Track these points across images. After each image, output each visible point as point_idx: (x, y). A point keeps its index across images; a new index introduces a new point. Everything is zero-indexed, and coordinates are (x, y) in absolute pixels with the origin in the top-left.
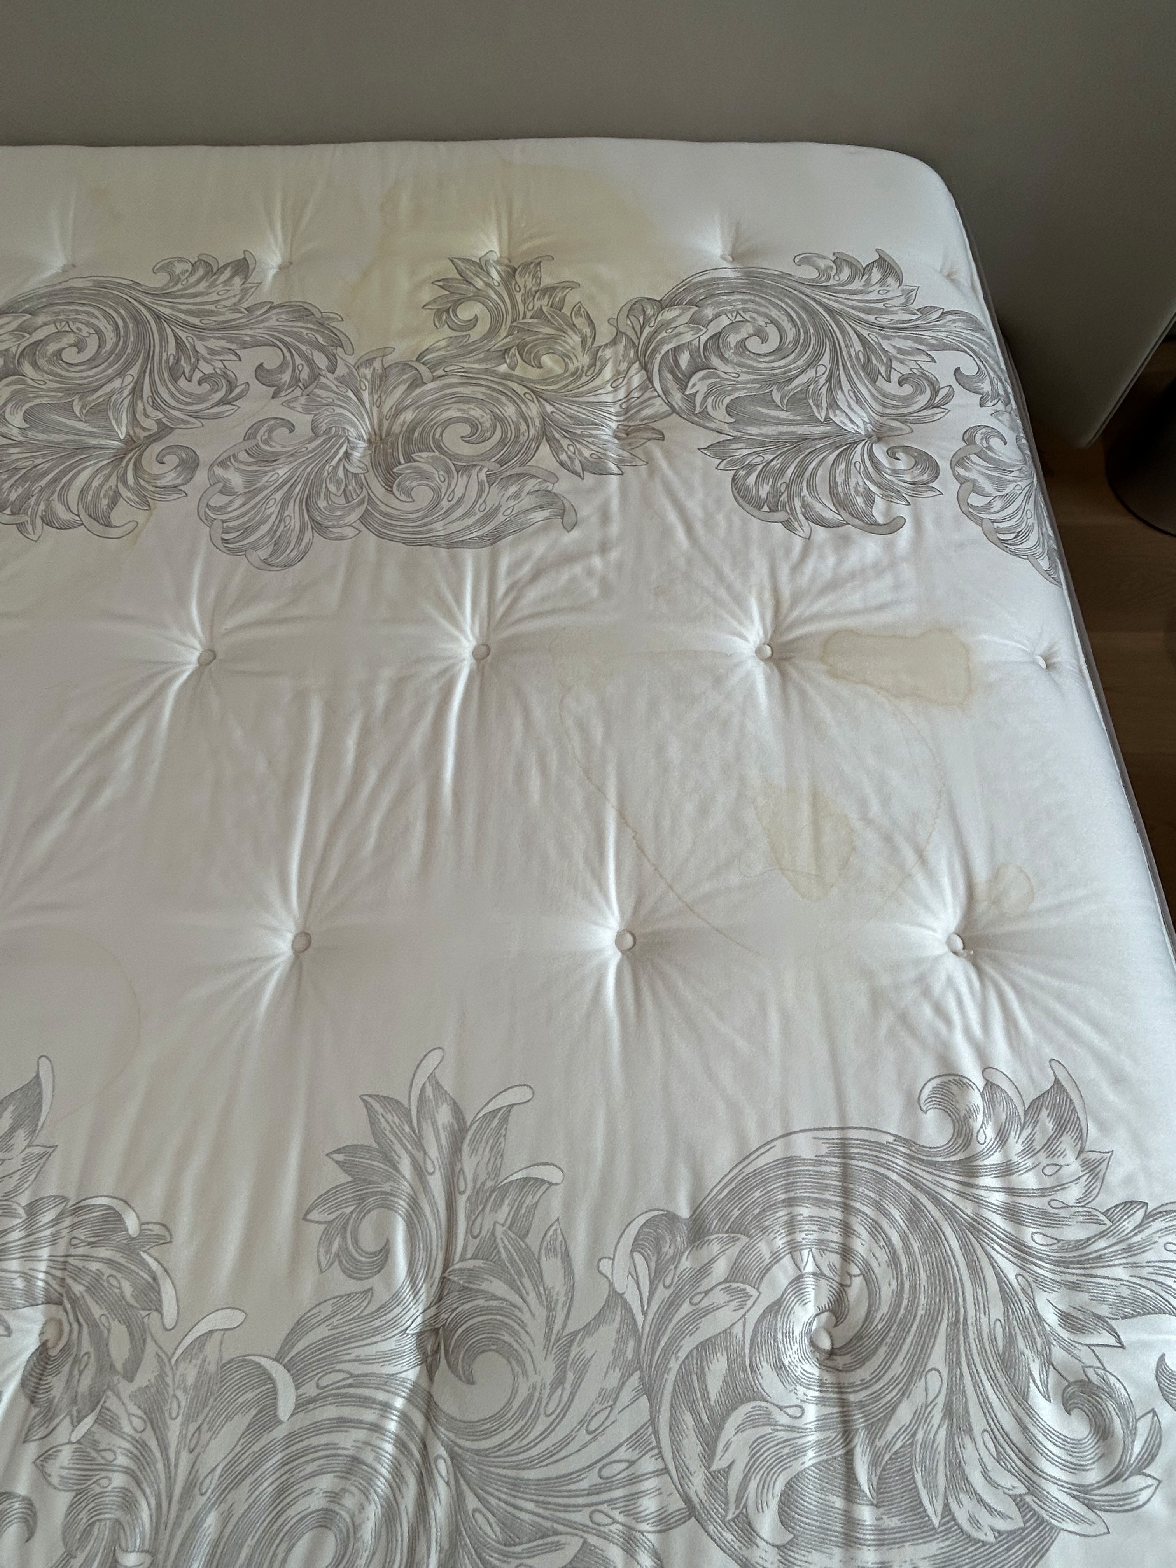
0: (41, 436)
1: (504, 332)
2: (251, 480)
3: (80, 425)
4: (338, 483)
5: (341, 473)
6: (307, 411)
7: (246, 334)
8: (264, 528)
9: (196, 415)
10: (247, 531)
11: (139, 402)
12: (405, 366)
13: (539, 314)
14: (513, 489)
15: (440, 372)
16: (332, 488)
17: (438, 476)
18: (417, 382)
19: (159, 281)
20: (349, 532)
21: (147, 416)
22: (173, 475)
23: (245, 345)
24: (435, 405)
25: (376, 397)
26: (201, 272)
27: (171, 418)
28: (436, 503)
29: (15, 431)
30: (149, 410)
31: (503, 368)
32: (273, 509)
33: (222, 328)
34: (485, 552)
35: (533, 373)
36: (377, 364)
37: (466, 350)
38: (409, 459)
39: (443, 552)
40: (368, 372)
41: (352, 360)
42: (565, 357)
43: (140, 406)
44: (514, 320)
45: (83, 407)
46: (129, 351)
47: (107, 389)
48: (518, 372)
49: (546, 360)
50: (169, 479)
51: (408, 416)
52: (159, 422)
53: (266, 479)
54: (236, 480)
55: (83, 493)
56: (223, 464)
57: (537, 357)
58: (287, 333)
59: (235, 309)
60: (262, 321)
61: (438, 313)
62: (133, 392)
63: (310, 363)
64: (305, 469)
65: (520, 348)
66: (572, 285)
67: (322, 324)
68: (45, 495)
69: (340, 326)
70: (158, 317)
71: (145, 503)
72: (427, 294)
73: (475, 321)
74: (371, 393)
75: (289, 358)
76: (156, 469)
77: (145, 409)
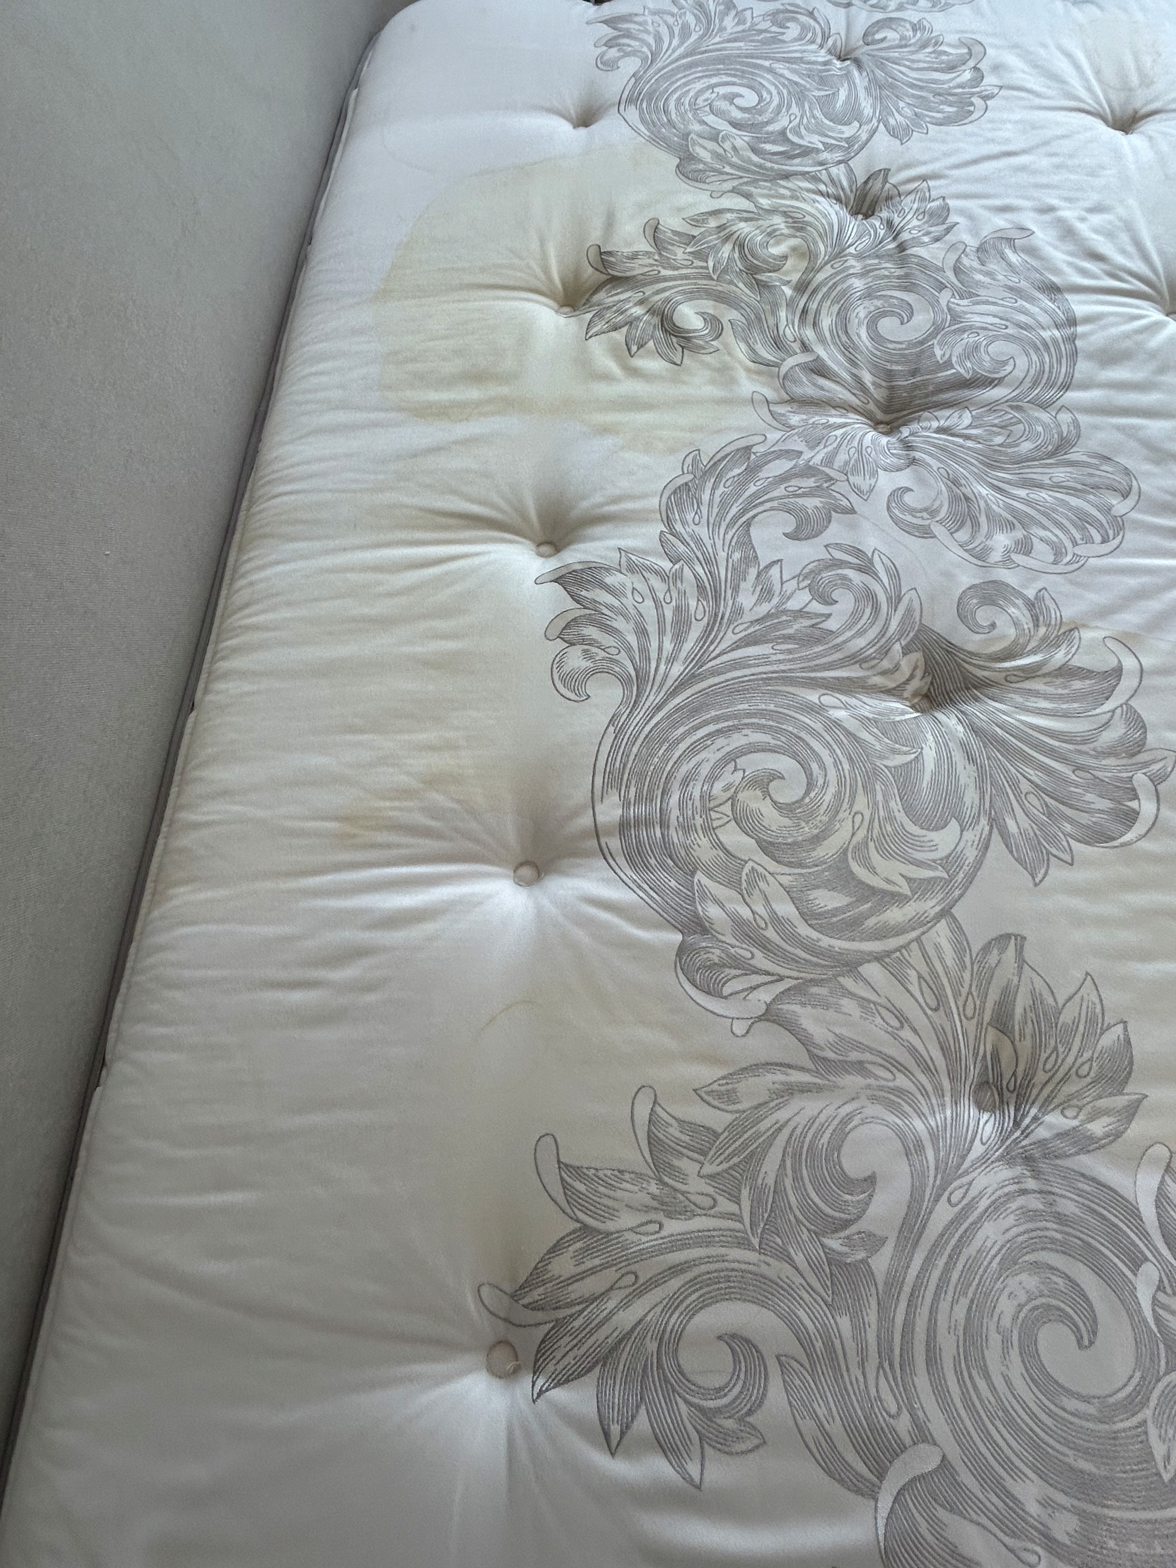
12: (786, 380)
17: (968, 338)
19: (607, 689)
20: (1066, 418)
23: (750, 559)
26: (591, 632)
28: (1012, 338)
33: (714, 592)
34: (1073, 296)
39: (1081, 329)
40: (793, 418)
41: (775, 435)
50: (1018, 613)
51: (869, 377)
54: (1005, 539)
58: (725, 509)
60: (700, 542)
61: (690, 349)
63: (782, 479)
66: (652, 222)
67: (705, 472)
69: (709, 452)
70: (692, 678)
72: (654, 364)
77: (884, 673)
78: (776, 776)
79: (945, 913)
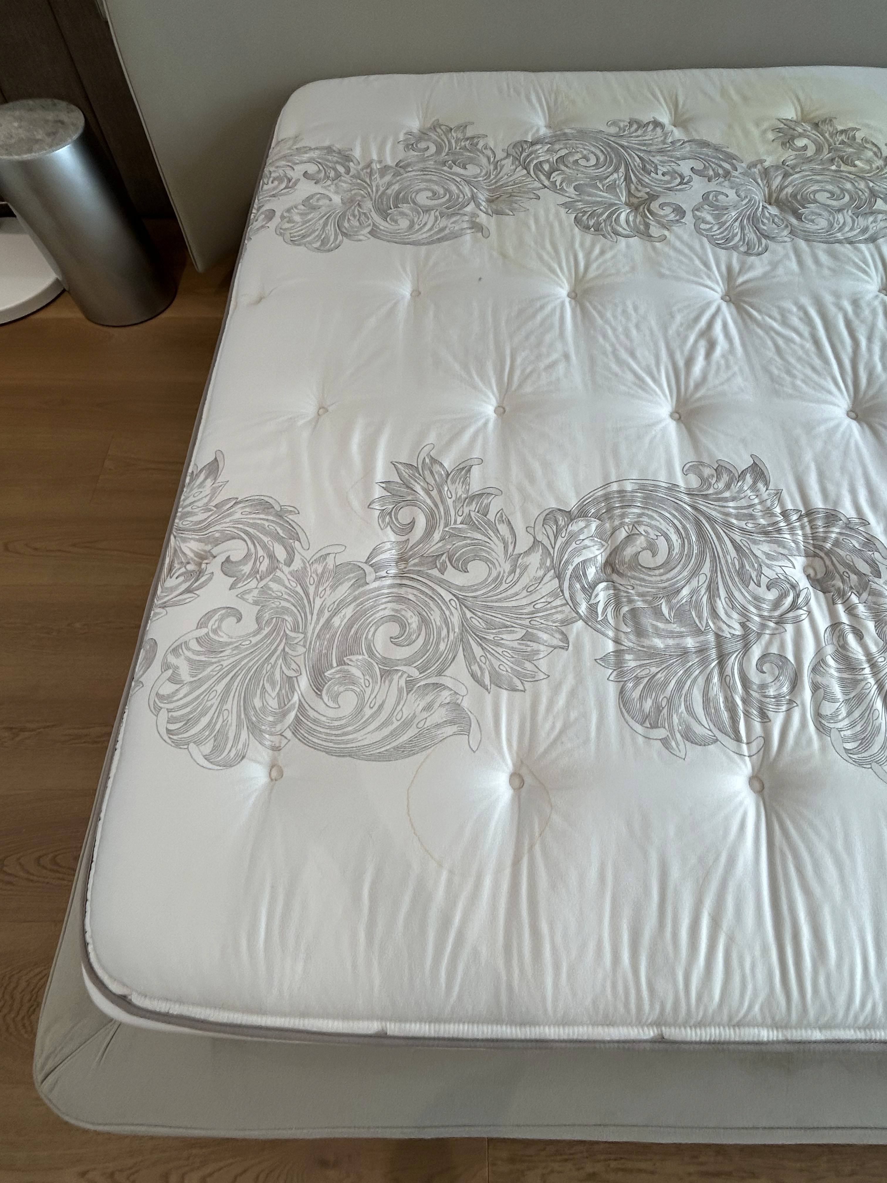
0: (587, 198)
1: (826, 151)
2: (717, 217)
3: (605, 194)
4: (768, 219)
5: (767, 214)
6: (732, 188)
7: (678, 154)
8: (737, 239)
9: (669, 189)
10: (728, 240)
11: (632, 185)
12: (777, 168)
13: (843, 142)
14: (871, 219)
15: (798, 170)
16: (765, 221)
17: (825, 214)
18: (786, 175)
19: (613, 130)
20: (786, 239)
21: (639, 191)
22: (673, 215)
23: (678, 159)
24: (804, 184)
25: (765, 182)
26: (635, 126)
27: (655, 191)
28: (831, 225)
29: (573, 196)
30: (640, 187)
31: (834, 168)
32: (737, 230)
33: (660, 151)
34: (871, 246)
35: (852, 169)
36: (759, 166)
37: (809, 160)
38: (804, 207)
39: (848, 246)
40: (756, 170)
41: (744, 165)
42: (869, 162)
43: (633, 187)
44: (829, 146)
45: (603, 186)
46: (614, 161)
47: (612, 178)
48: (842, 169)
49: (857, 162)
50: (672, 217)
51: (789, 190)
52: (647, 193)
53: (726, 217)
54: (709, 218)
55: (627, 222)
56: (697, 210)
57: (852, 161)
58: (700, 154)
59: (664, 142)
60: (682, 148)
61: (783, 144)
62: (625, 179)
63: (721, 166)
64: (747, 211)
65: (841, 158)
66: (858, 130)
67: (717, 149)
68: (608, 223)
69: (728, 150)
70: (622, 146)
71: (664, 226)
72: (770, 136)
73: (805, 148)
74: (761, 180)
75: (707, 165)
76: (662, 213)
77: (636, 188)
78: (588, 160)
79: (545, 187)
